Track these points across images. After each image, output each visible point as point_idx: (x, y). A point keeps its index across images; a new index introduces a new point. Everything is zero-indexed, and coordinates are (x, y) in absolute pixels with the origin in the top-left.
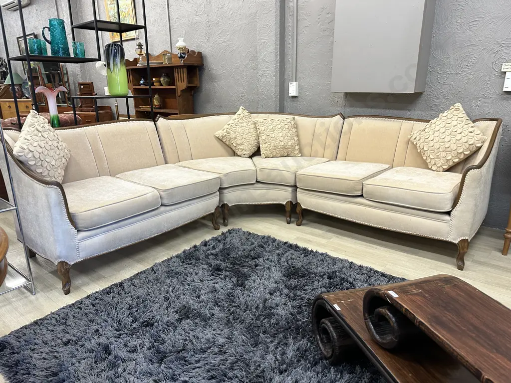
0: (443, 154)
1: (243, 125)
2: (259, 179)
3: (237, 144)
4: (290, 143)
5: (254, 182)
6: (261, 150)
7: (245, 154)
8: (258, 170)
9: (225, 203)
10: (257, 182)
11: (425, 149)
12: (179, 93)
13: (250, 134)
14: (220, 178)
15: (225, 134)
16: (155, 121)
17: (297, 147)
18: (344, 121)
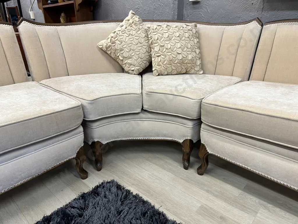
1: (131, 32)
2: (145, 107)
3: (124, 57)
4: (190, 57)
5: (139, 110)
6: (153, 65)
7: (133, 70)
8: (144, 94)
9: (96, 140)
10: (144, 110)
12: (77, 7)
13: (139, 45)
14: (82, 107)
15: (109, 44)
16: (15, 26)
17: (199, 62)
18: (262, 28)
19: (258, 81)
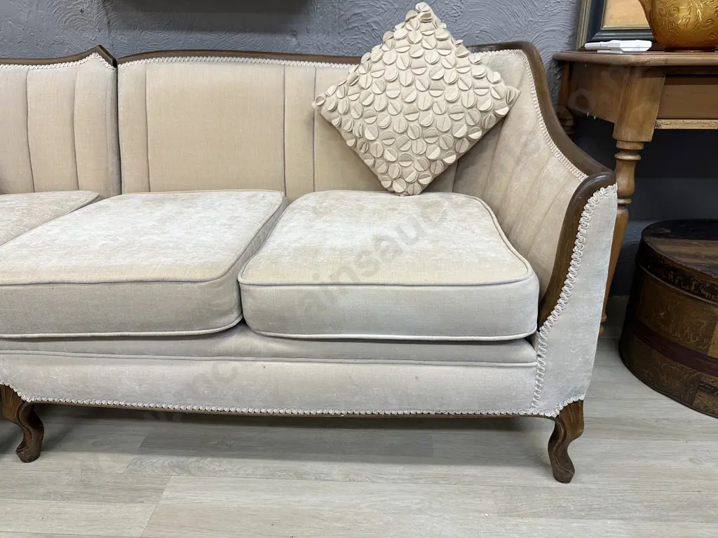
0: (420, 146)
11: (369, 136)
18: (117, 71)
19: (132, 195)
